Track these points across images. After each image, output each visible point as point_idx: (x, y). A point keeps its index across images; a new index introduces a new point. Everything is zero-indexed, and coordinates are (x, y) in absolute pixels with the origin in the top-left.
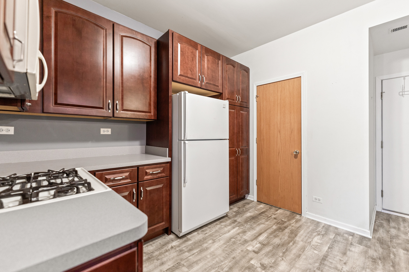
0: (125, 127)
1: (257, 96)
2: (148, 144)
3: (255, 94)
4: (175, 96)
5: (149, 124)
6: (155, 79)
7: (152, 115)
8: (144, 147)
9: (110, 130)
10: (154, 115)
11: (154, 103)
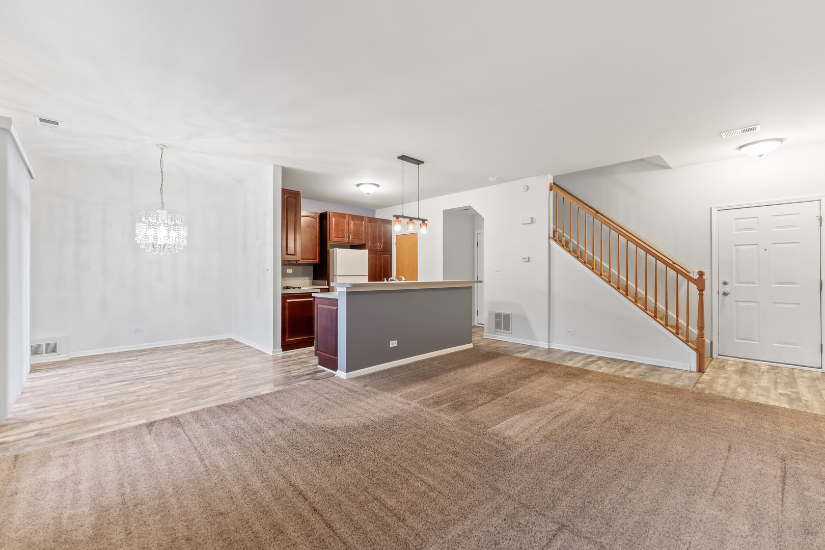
0: (300, 268)
1: (396, 243)
2: (314, 279)
3: (395, 242)
4: (331, 250)
5: (315, 266)
6: (319, 238)
7: (317, 261)
8: (312, 281)
9: (292, 270)
10: (319, 261)
11: (319, 253)
